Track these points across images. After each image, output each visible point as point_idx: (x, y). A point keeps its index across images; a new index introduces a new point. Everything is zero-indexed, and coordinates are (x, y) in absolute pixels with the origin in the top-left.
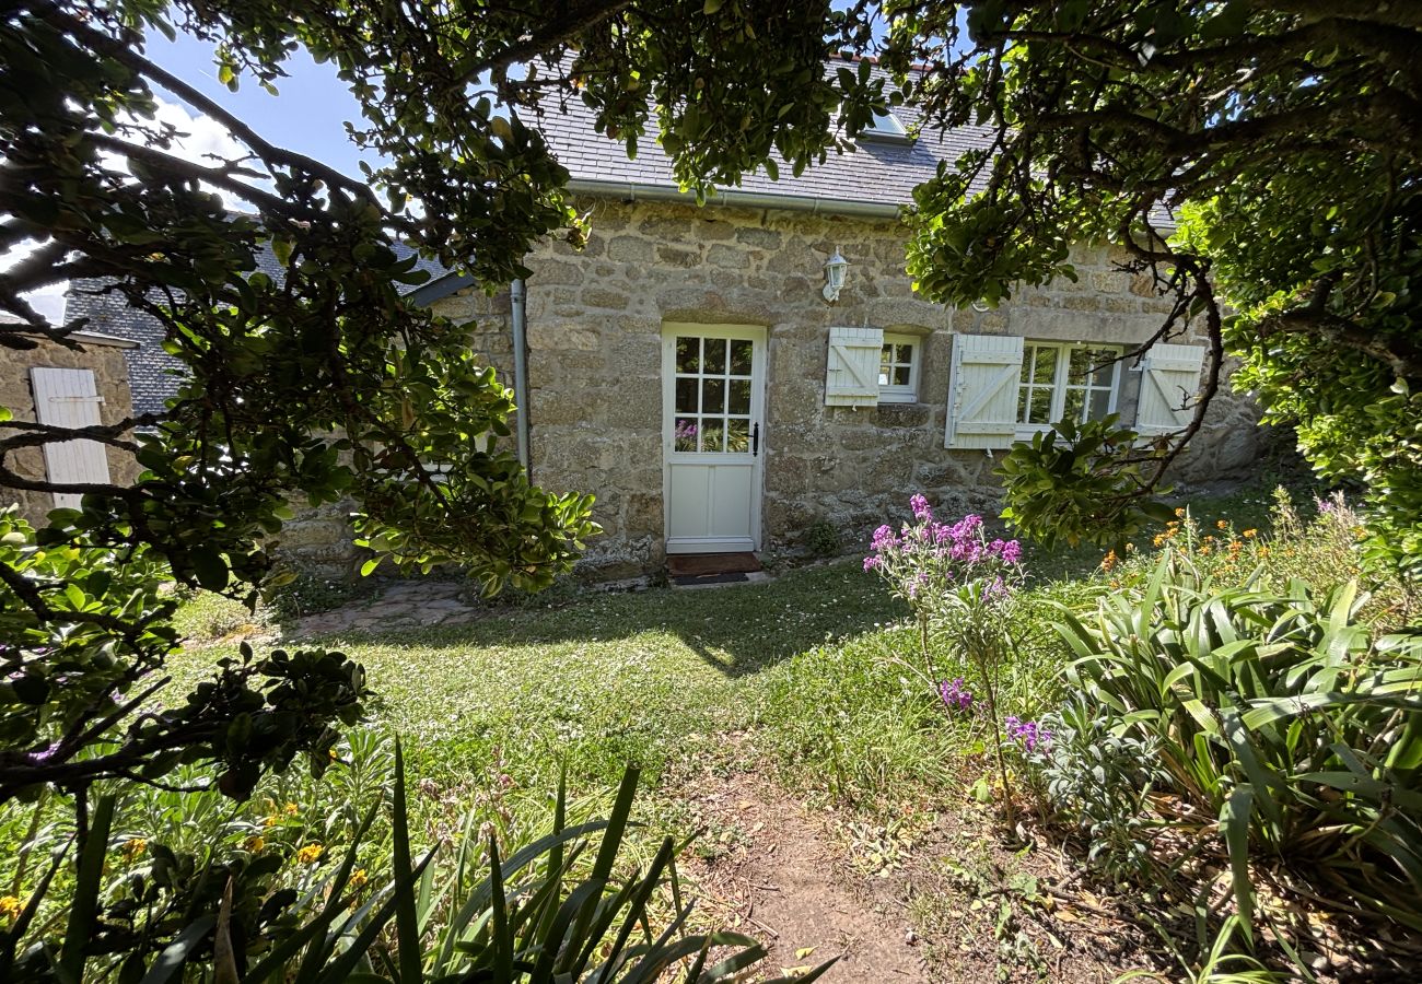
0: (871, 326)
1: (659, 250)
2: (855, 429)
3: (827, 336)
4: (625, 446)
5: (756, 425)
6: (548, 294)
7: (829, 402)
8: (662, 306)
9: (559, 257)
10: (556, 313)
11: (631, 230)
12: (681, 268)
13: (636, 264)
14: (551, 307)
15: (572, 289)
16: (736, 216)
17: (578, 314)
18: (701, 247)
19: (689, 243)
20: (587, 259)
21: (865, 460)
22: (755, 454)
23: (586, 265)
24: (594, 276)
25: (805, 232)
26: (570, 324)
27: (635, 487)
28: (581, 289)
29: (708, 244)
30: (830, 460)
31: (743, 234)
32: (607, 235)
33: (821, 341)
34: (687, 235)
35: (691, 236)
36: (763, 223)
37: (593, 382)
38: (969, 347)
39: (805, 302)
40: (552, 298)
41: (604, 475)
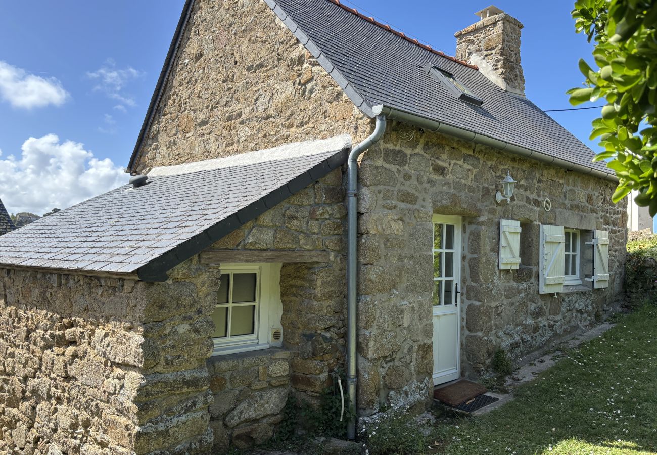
0: (513, 219)
1: (432, 164)
2: (509, 284)
3: (499, 224)
4: (416, 306)
5: (457, 284)
6: (379, 192)
7: (502, 267)
8: (434, 202)
9: (386, 165)
10: (384, 206)
11: (419, 150)
12: (441, 178)
13: (422, 173)
14: (380, 202)
15: (392, 188)
16: (463, 146)
17: (395, 207)
18: (450, 164)
19: (443, 161)
20: (399, 168)
21: (513, 304)
22: (456, 305)
23: (399, 172)
24: (402, 180)
25: (488, 160)
26: (392, 215)
27: (421, 338)
28: (396, 189)
29: (453, 162)
30: (501, 306)
31: (466, 157)
32: (408, 151)
33: (494, 228)
34: (442, 155)
35: (444, 156)
36: (474, 151)
37: (401, 259)
39: (488, 203)
40: (381, 195)
41: (405, 331)
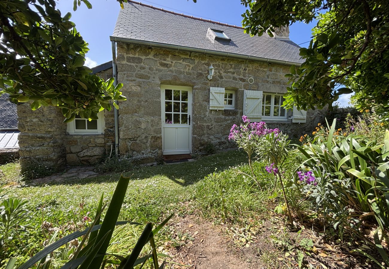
0: (221, 87)
1: (159, 62)
2: (218, 116)
3: (209, 90)
4: (149, 121)
5: (190, 116)
6: (125, 74)
7: (210, 108)
8: (160, 79)
9: (129, 64)
10: (127, 80)
11: (151, 56)
12: (166, 68)
13: (152, 66)
14: (125, 78)
15: (133, 73)
16: (182, 54)
17: (134, 80)
18: (172, 62)
19: (168, 61)
20: (137, 64)
21: (221, 125)
22: (190, 124)
23: (137, 66)
24: (139, 69)
25: (202, 60)
26: (131, 83)
27: (153, 134)
28: (135, 73)
29: (174, 62)
30: (211, 125)
31: (184, 59)
32: (143, 58)
33: (207, 91)
35: (169, 59)
36: (190, 57)
37: (139, 101)
38: (248, 93)
39: (202, 80)
40: (126, 75)
41: (143, 130)
